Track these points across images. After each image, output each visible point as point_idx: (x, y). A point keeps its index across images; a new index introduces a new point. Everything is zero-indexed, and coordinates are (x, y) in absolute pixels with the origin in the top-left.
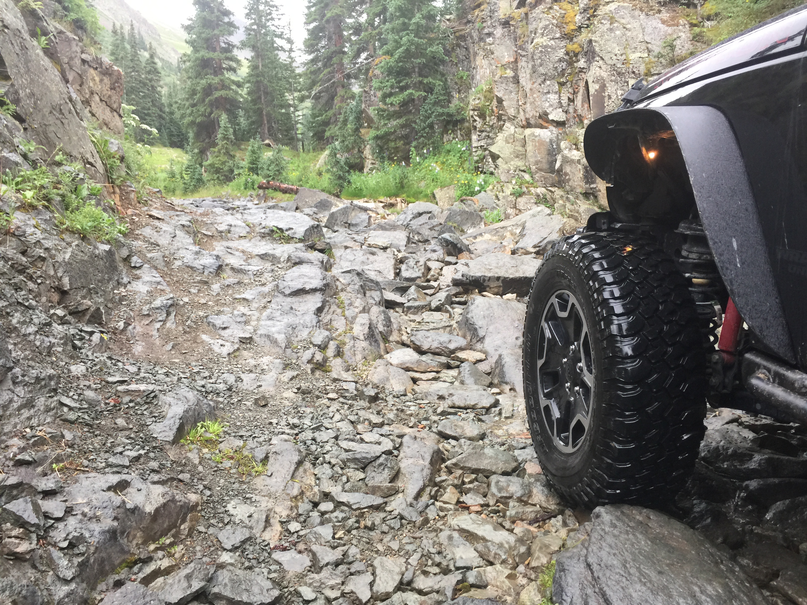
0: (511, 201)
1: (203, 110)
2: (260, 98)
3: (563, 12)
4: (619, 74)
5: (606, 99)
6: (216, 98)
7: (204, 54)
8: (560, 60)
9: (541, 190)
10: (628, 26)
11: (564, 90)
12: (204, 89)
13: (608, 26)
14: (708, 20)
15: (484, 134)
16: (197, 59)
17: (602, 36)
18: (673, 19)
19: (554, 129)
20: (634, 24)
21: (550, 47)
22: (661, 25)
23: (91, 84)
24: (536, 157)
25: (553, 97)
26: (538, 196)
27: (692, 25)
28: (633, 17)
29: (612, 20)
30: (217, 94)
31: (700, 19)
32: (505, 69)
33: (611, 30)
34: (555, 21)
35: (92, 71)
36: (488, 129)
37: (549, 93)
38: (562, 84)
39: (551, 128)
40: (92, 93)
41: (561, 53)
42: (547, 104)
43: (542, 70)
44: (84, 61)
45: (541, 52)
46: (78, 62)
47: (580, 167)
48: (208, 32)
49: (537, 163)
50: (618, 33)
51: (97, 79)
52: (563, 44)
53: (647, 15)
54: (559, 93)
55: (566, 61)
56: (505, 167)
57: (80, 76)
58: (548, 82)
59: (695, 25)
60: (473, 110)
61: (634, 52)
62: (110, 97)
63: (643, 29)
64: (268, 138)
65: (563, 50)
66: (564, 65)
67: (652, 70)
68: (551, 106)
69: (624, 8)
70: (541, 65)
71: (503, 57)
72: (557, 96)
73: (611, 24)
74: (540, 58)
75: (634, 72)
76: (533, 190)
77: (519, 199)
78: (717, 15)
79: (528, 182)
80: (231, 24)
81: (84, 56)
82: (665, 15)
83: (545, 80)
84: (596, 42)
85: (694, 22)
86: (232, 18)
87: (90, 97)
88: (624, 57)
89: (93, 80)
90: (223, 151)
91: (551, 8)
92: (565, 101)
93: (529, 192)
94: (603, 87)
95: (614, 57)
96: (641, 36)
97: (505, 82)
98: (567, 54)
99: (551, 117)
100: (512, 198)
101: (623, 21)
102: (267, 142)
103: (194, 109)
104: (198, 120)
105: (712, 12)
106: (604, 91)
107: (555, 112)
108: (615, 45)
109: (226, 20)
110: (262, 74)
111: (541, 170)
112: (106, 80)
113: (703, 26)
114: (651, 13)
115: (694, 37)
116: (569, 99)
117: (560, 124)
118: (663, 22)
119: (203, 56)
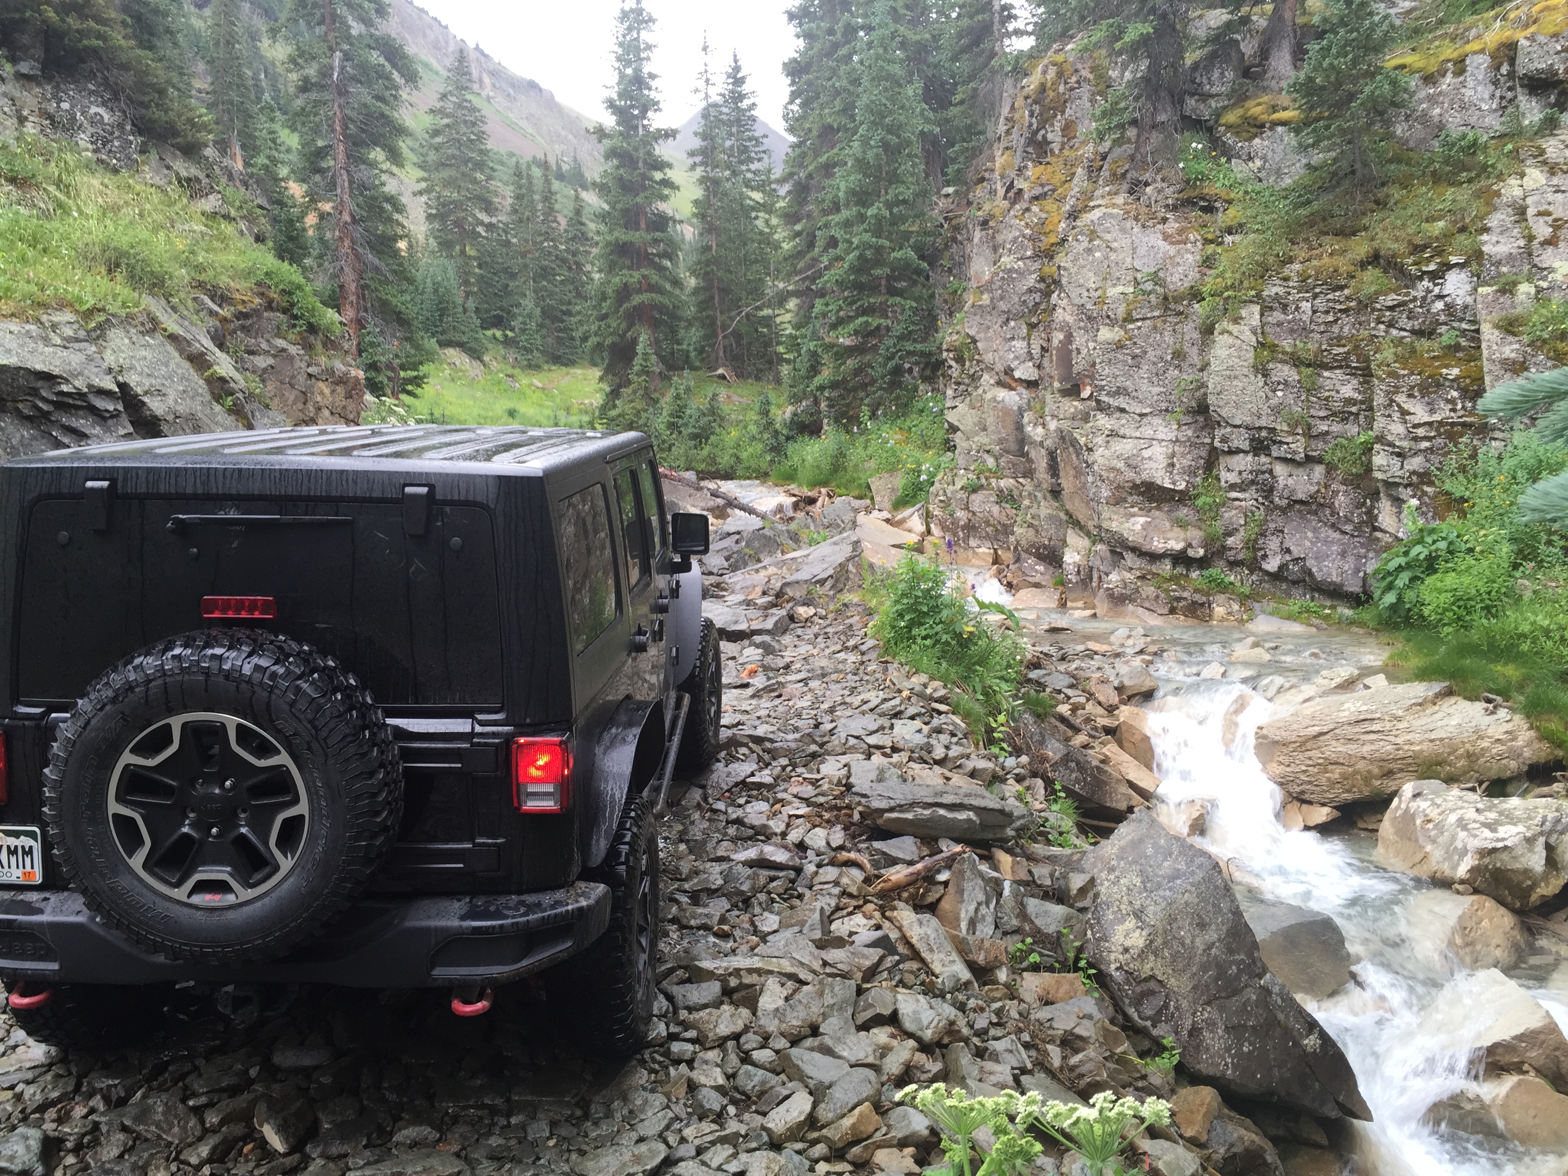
0: (962, 499)
1: (615, 325)
2: (712, 298)
3: (1044, 215)
4: (1090, 318)
5: (1074, 354)
6: (634, 307)
7: (621, 235)
8: (1030, 291)
9: (1006, 483)
10: (1114, 245)
11: (1035, 334)
12: (617, 292)
13: (1085, 244)
14: (1230, 233)
15: (962, 387)
16: (608, 244)
17: (1074, 261)
18: (1181, 231)
19: (1024, 391)
20: (1122, 242)
21: (1016, 271)
22: (1161, 243)
23: (319, 399)
24: (999, 432)
25: (1019, 345)
26: (1002, 491)
27: (1207, 242)
28: (1123, 230)
29: (1093, 235)
30: (636, 300)
31: (1218, 233)
32: (982, 293)
33: (1089, 251)
34: (1028, 232)
35: (321, 384)
36: (967, 381)
37: (1013, 338)
38: (1032, 326)
39: (1021, 389)
40: (319, 409)
41: (1031, 280)
42: (1012, 356)
43: (1003, 306)
44: (310, 376)
45: (1003, 278)
46: (302, 379)
47: (1043, 452)
48: (628, 201)
49: (1001, 441)
50: (1098, 254)
51: (327, 391)
52: (1037, 265)
53: (1144, 226)
54: (1028, 338)
55: (1040, 291)
56: (965, 444)
57: (304, 393)
58: (1012, 323)
59: (1211, 242)
60: (948, 350)
61: (1114, 285)
62: (344, 407)
63: (1134, 249)
64: (724, 365)
65: (1034, 276)
66: (1037, 297)
67: (1134, 313)
68: (1016, 358)
69: (1111, 215)
70: (1002, 298)
71: (984, 272)
72: (1024, 344)
73: (1090, 241)
74: (1001, 287)
75: (1108, 317)
76: (993, 482)
77: (973, 497)
78: (1241, 225)
79: (990, 470)
80: (667, 183)
81: (310, 370)
82: (1172, 226)
83: (1008, 320)
84: (1065, 269)
85: (1210, 236)
86: (670, 174)
87: (316, 414)
88: (1099, 292)
89: (322, 393)
90: (641, 392)
91: (1028, 210)
92: (1036, 351)
93: (989, 484)
94: (1069, 338)
95: (1086, 294)
96: (1129, 260)
97: (979, 312)
98: (1042, 280)
99: (1017, 374)
100: (962, 495)
101: (1108, 237)
102: (721, 371)
103: (603, 324)
104: (608, 341)
105: (1234, 223)
106: (1070, 343)
107: (1022, 367)
108: (1091, 274)
109: (658, 176)
110: (716, 261)
111: (1008, 452)
112: (340, 389)
113: (1222, 243)
114: (1150, 223)
115: (1204, 262)
116: (1042, 348)
117: (1031, 385)
118: (1166, 237)
119: (617, 239)
